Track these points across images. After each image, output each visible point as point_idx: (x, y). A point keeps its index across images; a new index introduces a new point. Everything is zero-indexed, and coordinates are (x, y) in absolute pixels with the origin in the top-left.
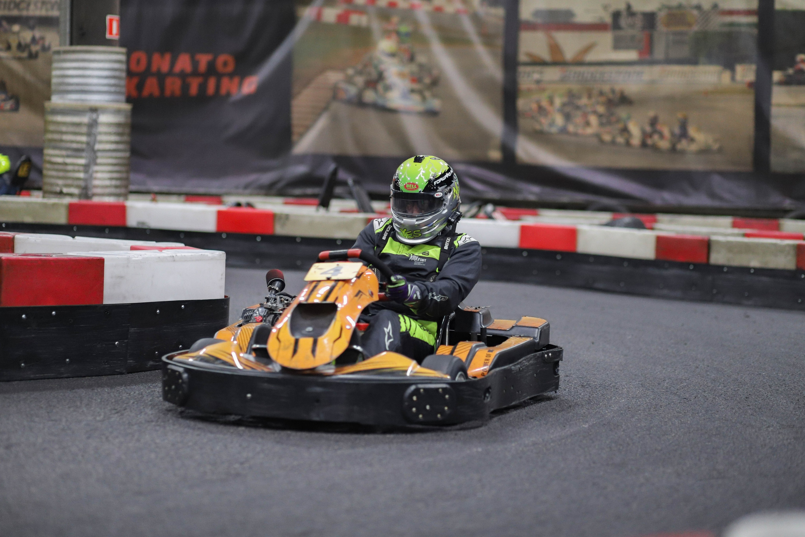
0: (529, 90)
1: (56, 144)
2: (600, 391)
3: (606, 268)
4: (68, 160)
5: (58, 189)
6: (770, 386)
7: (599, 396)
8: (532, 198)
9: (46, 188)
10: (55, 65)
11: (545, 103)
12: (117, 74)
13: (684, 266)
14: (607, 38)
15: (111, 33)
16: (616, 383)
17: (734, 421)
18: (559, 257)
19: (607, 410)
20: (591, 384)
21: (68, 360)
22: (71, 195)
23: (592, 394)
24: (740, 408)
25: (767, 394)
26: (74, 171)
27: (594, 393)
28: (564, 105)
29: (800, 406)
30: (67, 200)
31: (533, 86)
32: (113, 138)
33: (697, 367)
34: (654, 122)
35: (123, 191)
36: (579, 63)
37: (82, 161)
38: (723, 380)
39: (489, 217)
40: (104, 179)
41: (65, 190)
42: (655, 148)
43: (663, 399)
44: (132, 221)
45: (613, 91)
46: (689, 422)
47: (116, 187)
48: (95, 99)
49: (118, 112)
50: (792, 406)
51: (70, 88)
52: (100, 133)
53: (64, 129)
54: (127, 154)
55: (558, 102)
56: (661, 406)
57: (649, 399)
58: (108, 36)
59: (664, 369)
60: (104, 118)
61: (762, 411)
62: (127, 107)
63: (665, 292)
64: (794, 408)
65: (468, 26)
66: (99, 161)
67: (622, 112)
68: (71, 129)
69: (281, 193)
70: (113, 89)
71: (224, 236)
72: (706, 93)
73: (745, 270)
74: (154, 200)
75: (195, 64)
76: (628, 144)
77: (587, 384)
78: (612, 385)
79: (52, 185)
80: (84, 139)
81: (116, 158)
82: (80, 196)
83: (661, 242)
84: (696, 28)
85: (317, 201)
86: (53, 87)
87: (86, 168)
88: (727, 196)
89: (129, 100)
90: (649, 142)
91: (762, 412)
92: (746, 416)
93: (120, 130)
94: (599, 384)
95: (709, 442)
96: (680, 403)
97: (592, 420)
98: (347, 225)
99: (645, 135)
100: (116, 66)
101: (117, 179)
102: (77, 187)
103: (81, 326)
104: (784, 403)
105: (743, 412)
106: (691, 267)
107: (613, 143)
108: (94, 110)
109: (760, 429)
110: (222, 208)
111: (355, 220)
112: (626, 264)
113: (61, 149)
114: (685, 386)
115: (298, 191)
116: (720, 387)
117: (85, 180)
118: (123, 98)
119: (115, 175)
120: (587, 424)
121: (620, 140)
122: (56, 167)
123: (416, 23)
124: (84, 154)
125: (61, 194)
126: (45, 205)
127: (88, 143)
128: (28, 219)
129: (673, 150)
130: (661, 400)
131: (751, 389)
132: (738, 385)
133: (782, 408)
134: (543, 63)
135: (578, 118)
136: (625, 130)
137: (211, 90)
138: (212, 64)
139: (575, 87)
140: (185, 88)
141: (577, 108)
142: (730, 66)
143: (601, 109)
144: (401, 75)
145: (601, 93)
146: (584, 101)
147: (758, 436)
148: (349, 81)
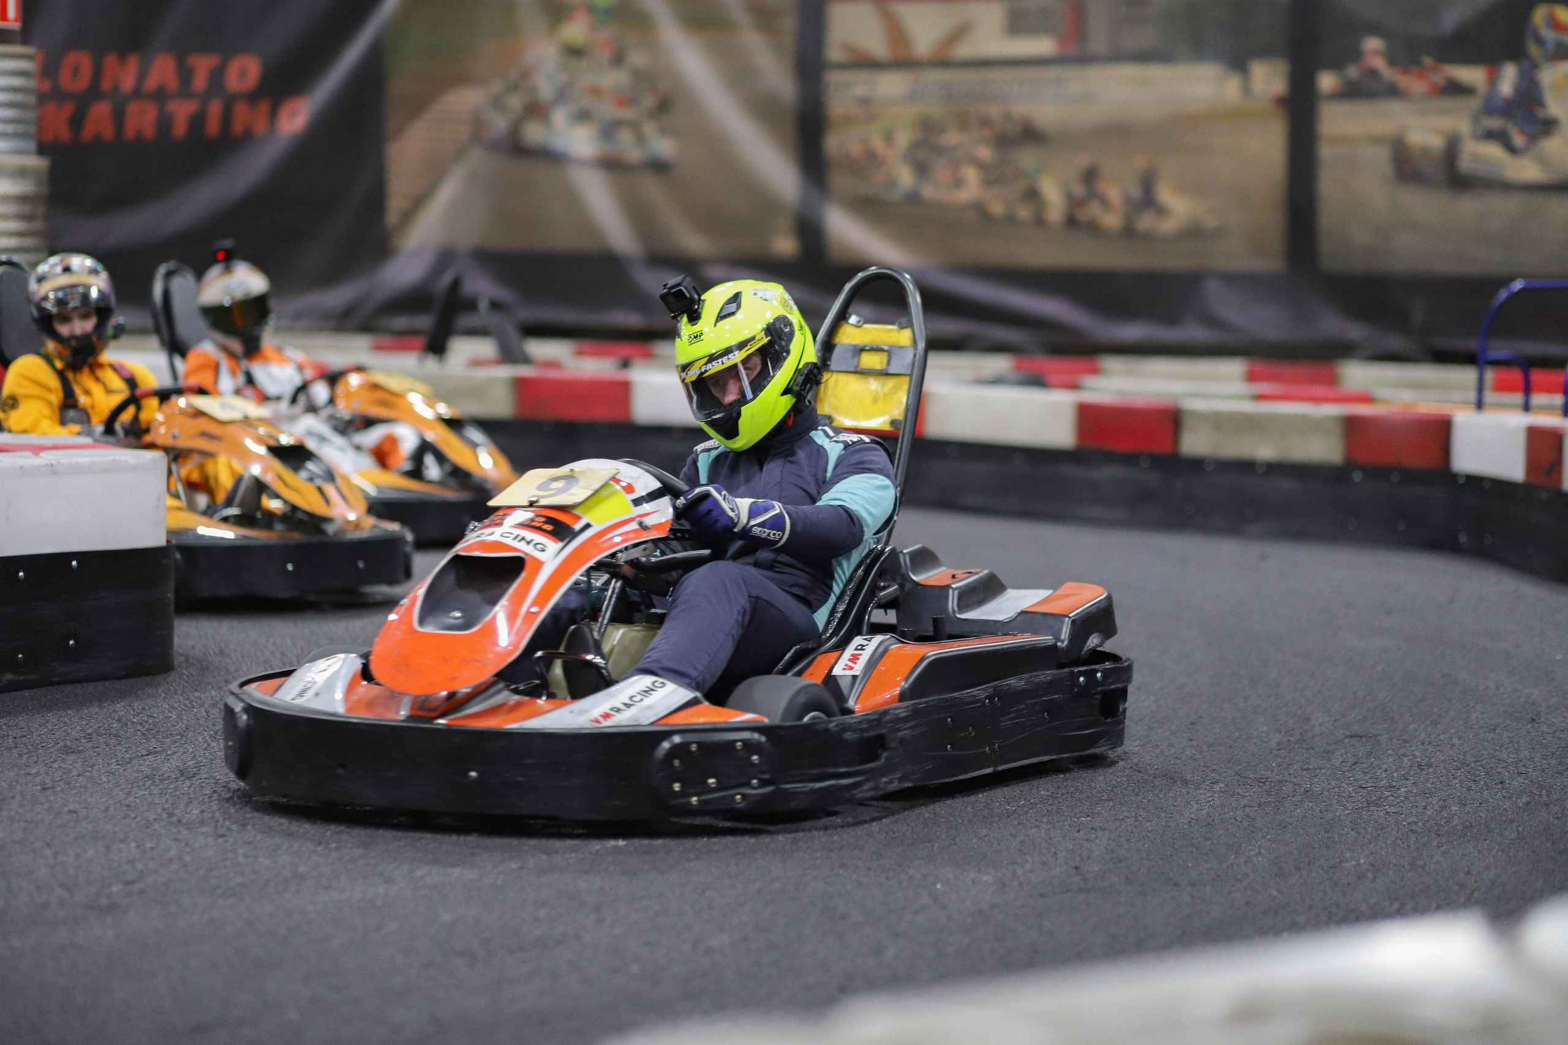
0: (848, 120)
3: (981, 468)
6: (1246, 699)
11: (878, 144)
12: (18, 97)
13: (1130, 459)
14: (991, 14)
15: (4, 17)
24: (1171, 745)
25: (1233, 716)
28: (915, 146)
29: (1291, 739)
31: (855, 110)
32: (13, 225)
34: (1090, 176)
36: (942, 62)
42: (1093, 228)
45: (1008, 118)
49: (21, 173)
50: (1277, 737)
55: (903, 138)
61: (1214, 750)
62: (39, 163)
63: (1095, 511)
64: (1278, 744)
67: (1026, 158)
69: (365, 328)
70: (12, 128)
72: (1194, 119)
73: (1246, 466)
75: (186, 75)
76: (1039, 221)
83: (1087, 415)
85: (421, 341)
88: (1235, 319)
89: (42, 150)
90: (1083, 215)
91: (1214, 753)
92: (1178, 761)
93: (26, 209)
95: (1088, 816)
98: (477, 391)
99: (1074, 204)
100: (16, 82)
104: (1263, 732)
105: (1175, 753)
106: (1145, 463)
107: (1010, 219)
111: (491, 381)
112: (1018, 459)
115: (401, 322)
116: (1146, 704)
118: (32, 145)
121: (1024, 213)
129: (1129, 232)
131: (1204, 706)
132: (1184, 697)
133: (1255, 743)
134: (873, 64)
135: (941, 171)
136: (1033, 195)
137: (213, 127)
138: (217, 76)
139: (934, 110)
140: (164, 123)
141: (940, 151)
142: (1238, 64)
143: (985, 153)
144: (596, 92)
145: (985, 122)
146: (952, 138)
147: (1188, 803)
148: (497, 103)
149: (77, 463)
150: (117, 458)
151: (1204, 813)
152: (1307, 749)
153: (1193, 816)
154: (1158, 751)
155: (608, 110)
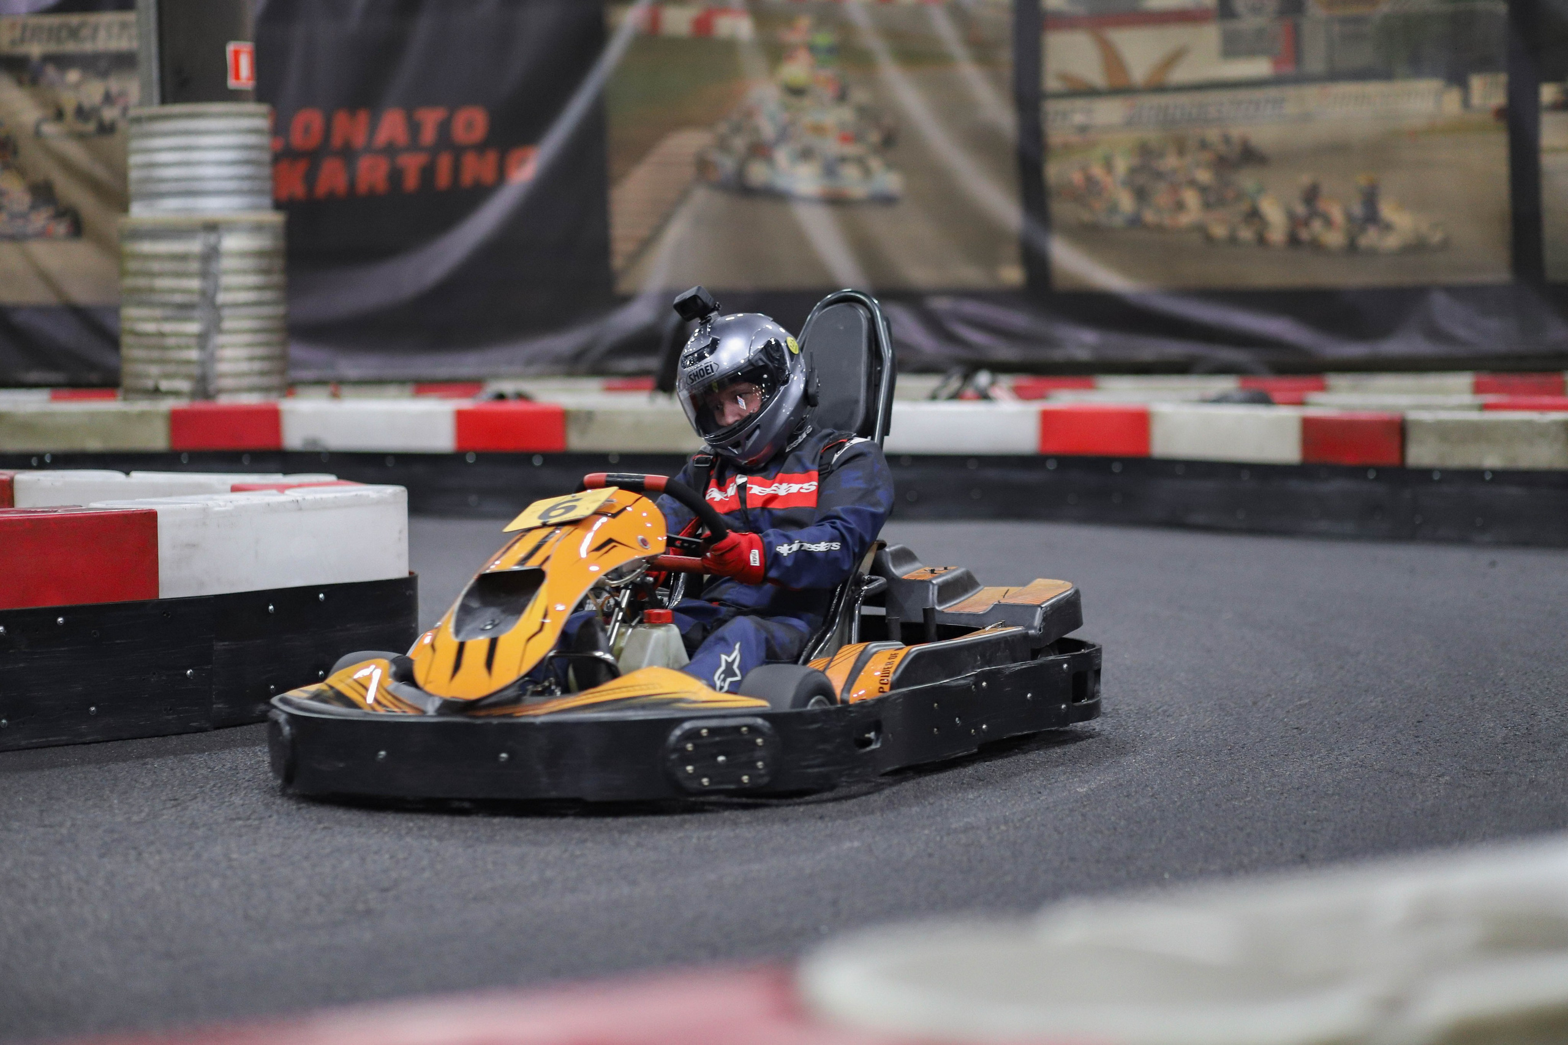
0: (1067, 148)
1: (143, 297)
2: (1134, 721)
3: (1209, 485)
4: (168, 327)
5: (150, 384)
6: (1473, 697)
7: (1130, 731)
8: (1082, 355)
9: (127, 382)
10: (135, 144)
11: (1097, 171)
12: (253, 155)
13: (1357, 472)
14: (1210, 35)
15: (237, 76)
16: (1171, 705)
17: (1376, 767)
18: (1117, 468)
19: (1134, 759)
20: (1120, 709)
21: (93, 709)
22: (176, 394)
23: (1116, 729)
25: (1460, 713)
26: (179, 347)
27: (1122, 725)
28: (1133, 171)
29: (1518, 733)
30: (167, 405)
31: (1074, 139)
32: (252, 280)
33: (1342, 668)
34: (1311, 196)
35: (274, 380)
36: (1158, 88)
37: (193, 327)
38: (1383, 689)
39: (984, 396)
40: (236, 360)
41: (165, 385)
42: (1316, 246)
43: (1252, 731)
44: (294, 438)
45: (1227, 140)
46: (1288, 773)
47: (262, 373)
48: (213, 207)
49: (258, 228)
50: (1504, 732)
51: (164, 187)
52: (226, 272)
53: (156, 266)
54: (280, 310)
55: (1121, 165)
56: (1244, 744)
57: (1225, 732)
58: (232, 83)
59: (1275, 673)
60: (232, 243)
61: (1440, 746)
62: (276, 218)
63: (1323, 525)
64: (1504, 738)
65: (944, 28)
66: (227, 324)
67: (1247, 180)
68: (169, 266)
69: (596, 371)
70: (246, 185)
71: (470, 459)
72: (1414, 134)
73: (1474, 475)
74: (335, 396)
75: (414, 128)
76: (1262, 240)
77: (1113, 709)
78: (1161, 709)
79: (139, 376)
80: (195, 284)
81: (258, 318)
82: (193, 395)
83: (1312, 430)
84: (1385, 8)
85: (650, 381)
86: (133, 188)
87: (202, 340)
88: (1462, 332)
89: (278, 206)
90: (1304, 234)
91: (1440, 748)
93: (264, 263)
94: (1137, 708)
95: (1314, 810)
96: (1282, 737)
97: (1099, 778)
99: (1295, 222)
100: (252, 139)
101: (262, 358)
102: (188, 377)
103: (118, 641)
104: (1490, 728)
105: (1401, 749)
106: (1372, 475)
107: (1233, 240)
108: (212, 227)
109: (1423, 781)
110: (466, 404)
112: (1245, 475)
113: (151, 304)
114: (1306, 704)
115: (630, 364)
116: (1373, 704)
117: (202, 363)
118: (267, 201)
119: (260, 351)
120: (1086, 785)
121: (1246, 234)
122: (145, 341)
123: (844, 27)
124: (196, 313)
125: (156, 392)
126: (124, 416)
127: (203, 293)
128: (94, 445)
129: (1352, 247)
130: (1247, 734)
131: (1431, 705)
132: (1411, 697)
133: (1481, 738)
134: (1090, 92)
135: (1162, 196)
136: (1254, 215)
137: (443, 178)
138: (445, 128)
139: (1152, 135)
140: (396, 176)
141: (1159, 175)
142: (1458, 78)
143: (1204, 176)
144: (819, 130)
145: (1204, 145)
146: (1171, 162)
147: (1414, 794)
148: (723, 145)
149: (322, 499)
150: (359, 493)
151: (1429, 803)
152: (1533, 743)
153: (1418, 807)
154: (1384, 749)
155: (832, 147)
